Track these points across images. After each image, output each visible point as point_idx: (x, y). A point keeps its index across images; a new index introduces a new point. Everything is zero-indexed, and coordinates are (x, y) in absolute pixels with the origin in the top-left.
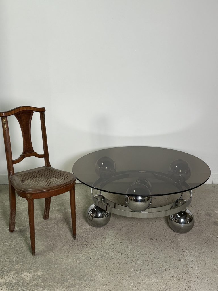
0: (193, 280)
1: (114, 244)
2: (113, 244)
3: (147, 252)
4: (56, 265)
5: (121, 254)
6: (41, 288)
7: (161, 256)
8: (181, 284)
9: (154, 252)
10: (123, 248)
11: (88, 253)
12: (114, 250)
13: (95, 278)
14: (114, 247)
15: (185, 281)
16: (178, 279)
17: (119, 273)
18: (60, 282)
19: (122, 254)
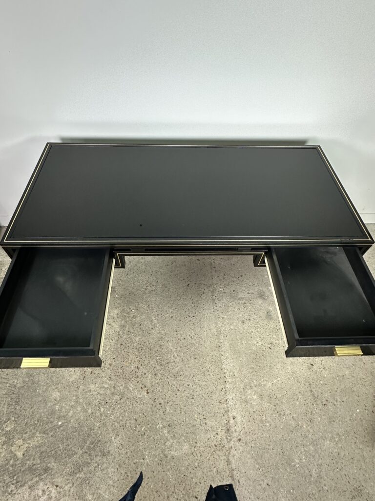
0: (233, 446)
1: (139, 366)
2: (138, 368)
3: (179, 385)
4: (59, 421)
5: (147, 390)
6: (36, 477)
7: (197, 393)
8: (217, 457)
9: (188, 385)
10: (150, 376)
11: (104, 389)
12: (138, 382)
13: (110, 449)
14: (138, 374)
15: (224, 449)
16: (216, 446)
17: (142, 435)
18: (63, 461)
19: (149, 391)
